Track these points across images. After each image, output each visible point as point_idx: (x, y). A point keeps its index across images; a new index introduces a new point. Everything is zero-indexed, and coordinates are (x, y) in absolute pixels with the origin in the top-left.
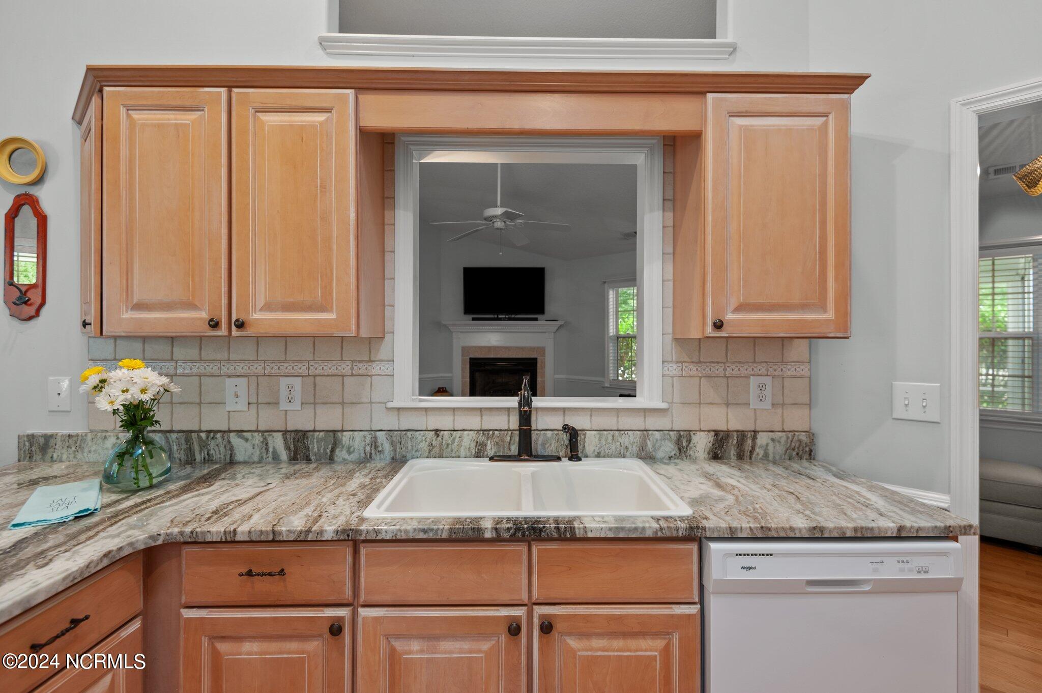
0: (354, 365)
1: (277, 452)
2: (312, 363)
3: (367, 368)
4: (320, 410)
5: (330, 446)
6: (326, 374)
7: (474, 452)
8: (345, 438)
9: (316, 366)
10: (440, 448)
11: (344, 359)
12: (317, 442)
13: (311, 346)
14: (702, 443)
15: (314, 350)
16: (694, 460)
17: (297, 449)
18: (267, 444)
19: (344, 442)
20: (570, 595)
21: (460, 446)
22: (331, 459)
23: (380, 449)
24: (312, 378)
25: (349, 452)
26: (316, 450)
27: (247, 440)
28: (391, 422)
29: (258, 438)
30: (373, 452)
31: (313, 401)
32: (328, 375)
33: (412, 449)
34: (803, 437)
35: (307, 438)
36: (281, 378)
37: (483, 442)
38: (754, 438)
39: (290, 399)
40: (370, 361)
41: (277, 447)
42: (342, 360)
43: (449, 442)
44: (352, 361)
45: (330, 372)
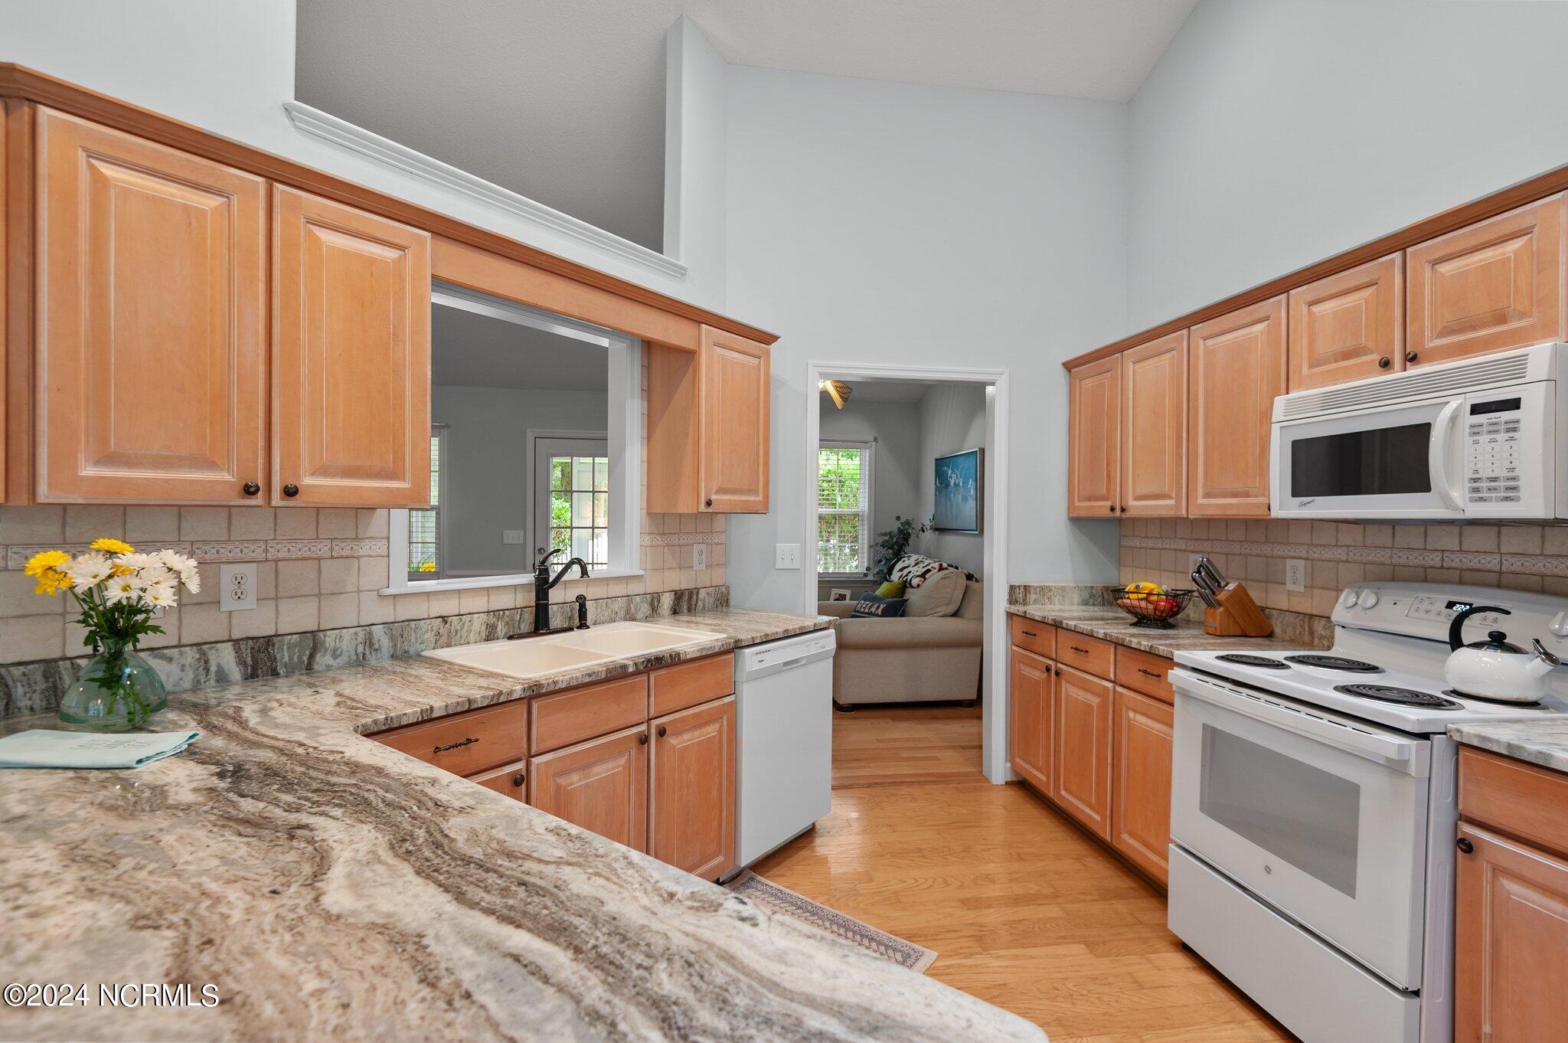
0: (334, 544)
1: (223, 671)
2: (271, 543)
3: (352, 548)
4: (284, 606)
5: (307, 652)
6: (294, 557)
7: (484, 637)
8: (330, 639)
9: (279, 547)
10: (448, 636)
11: (320, 537)
12: (289, 648)
13: (271, 520)
14: (667, 601)
15: (276, 525)
16: (663, 617)
17: (257, 663)
18: (206, 662)
19: (327, 645)
20: (673, 706)
21: (469, 631)
22: (309, 668)
23: (376, 646)
24: (273, 564)
25: (335, 656)
26: (286, 659)
27: (170, 660)
28: (386, 613)
29: (191, 655)
30: (367, 651)
31: (274, 595)
32: (297, 559)
33: (416, 642)
34: (724, 590)
35: (273, 645)
36: (223, 566)
37: (494, 624)
38: (698, 593)
39: (239, 594)
40: (357, 539)
41: (224, 663)
42: (317, 538)
43: (459, 628)
44: (332, 539)
45: (300, 554)
